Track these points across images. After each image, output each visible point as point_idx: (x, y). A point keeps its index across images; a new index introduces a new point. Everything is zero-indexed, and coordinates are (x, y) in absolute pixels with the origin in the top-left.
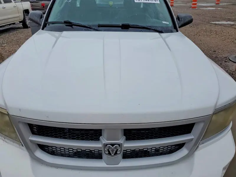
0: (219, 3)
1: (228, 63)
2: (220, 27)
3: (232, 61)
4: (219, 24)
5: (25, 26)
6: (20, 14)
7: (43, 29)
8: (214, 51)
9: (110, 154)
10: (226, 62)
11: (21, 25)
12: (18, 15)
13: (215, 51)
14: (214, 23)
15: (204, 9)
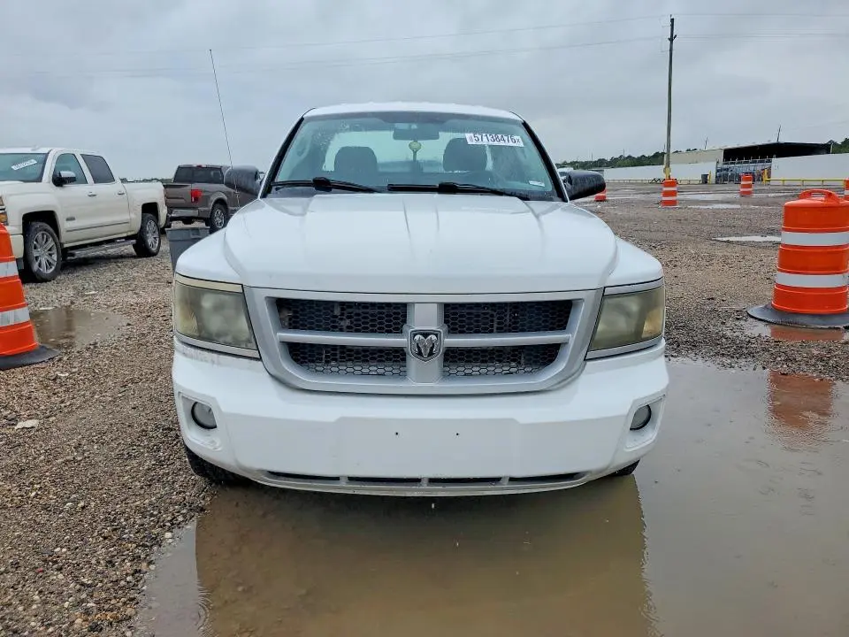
0: (749, 193)
1: (742, 322)
2: (738, 248)
3: (756, 318)
4: (738, 243)
5: (143, 251)
6: (133, 216)
7: (264, 196)
8: (709, 299)
9: (420, 353)
10: (738, 319)
11: (129, 248)
12: (125, 217)
13: (712, 299)
14: (725, 239)
15: (701, 207)
